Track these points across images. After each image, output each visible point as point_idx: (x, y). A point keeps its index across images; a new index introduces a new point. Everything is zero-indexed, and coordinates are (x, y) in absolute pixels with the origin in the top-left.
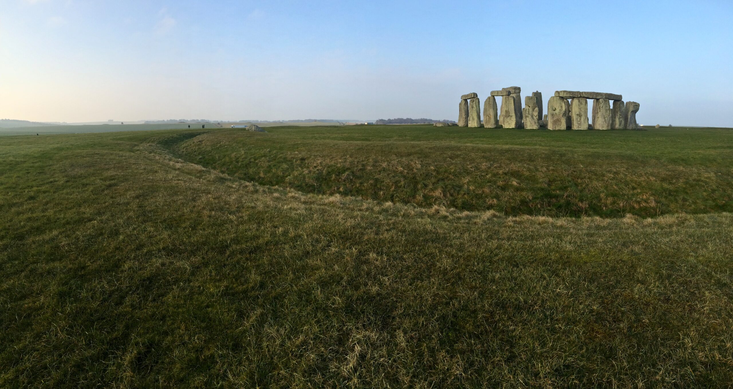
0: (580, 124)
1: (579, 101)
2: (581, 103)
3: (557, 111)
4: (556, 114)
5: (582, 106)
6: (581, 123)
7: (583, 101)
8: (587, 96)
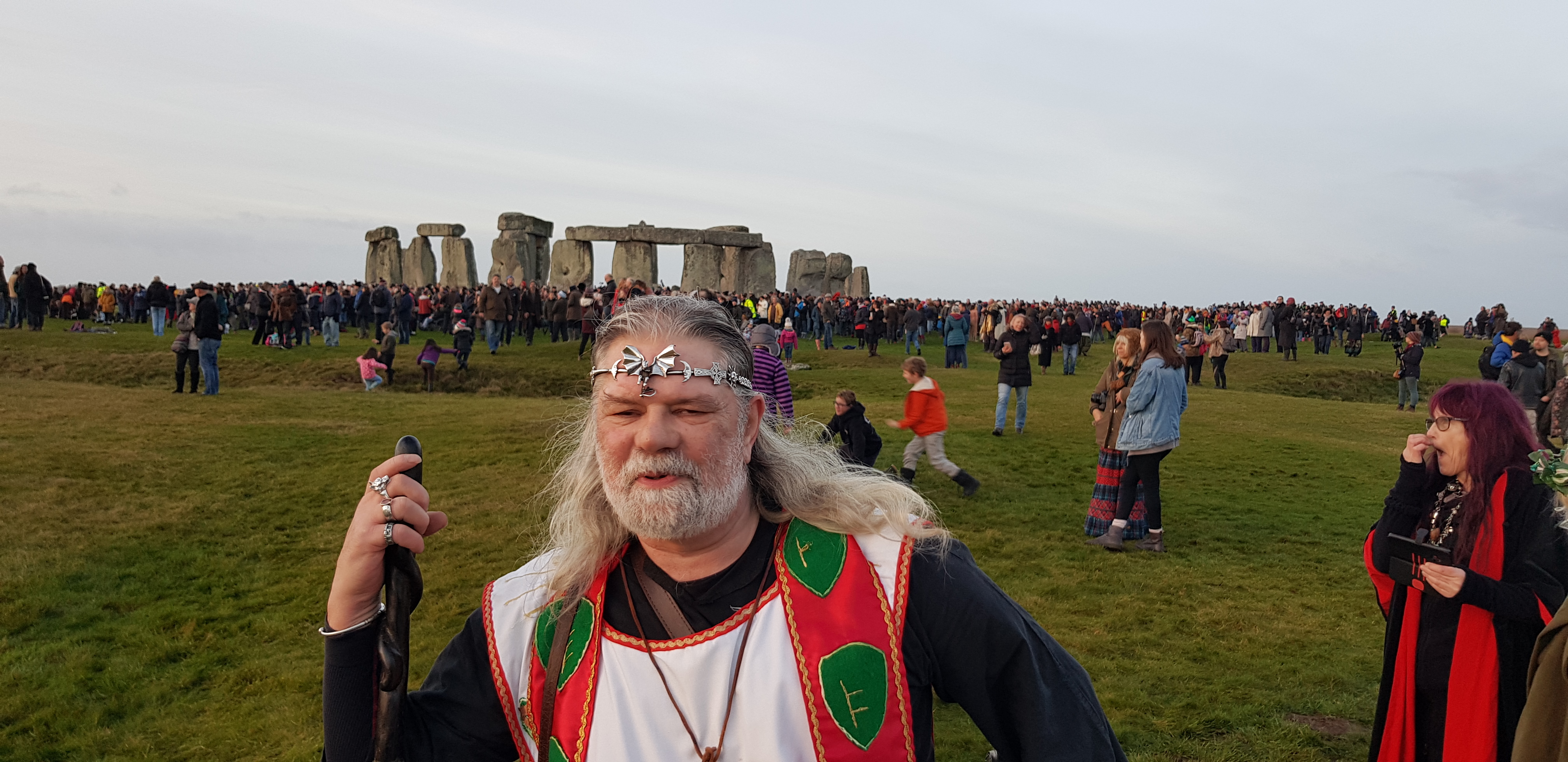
2: (634, 256)
3: (571, 276)
4: (568, 281)
7: (639, 251)
8: (647, 239)
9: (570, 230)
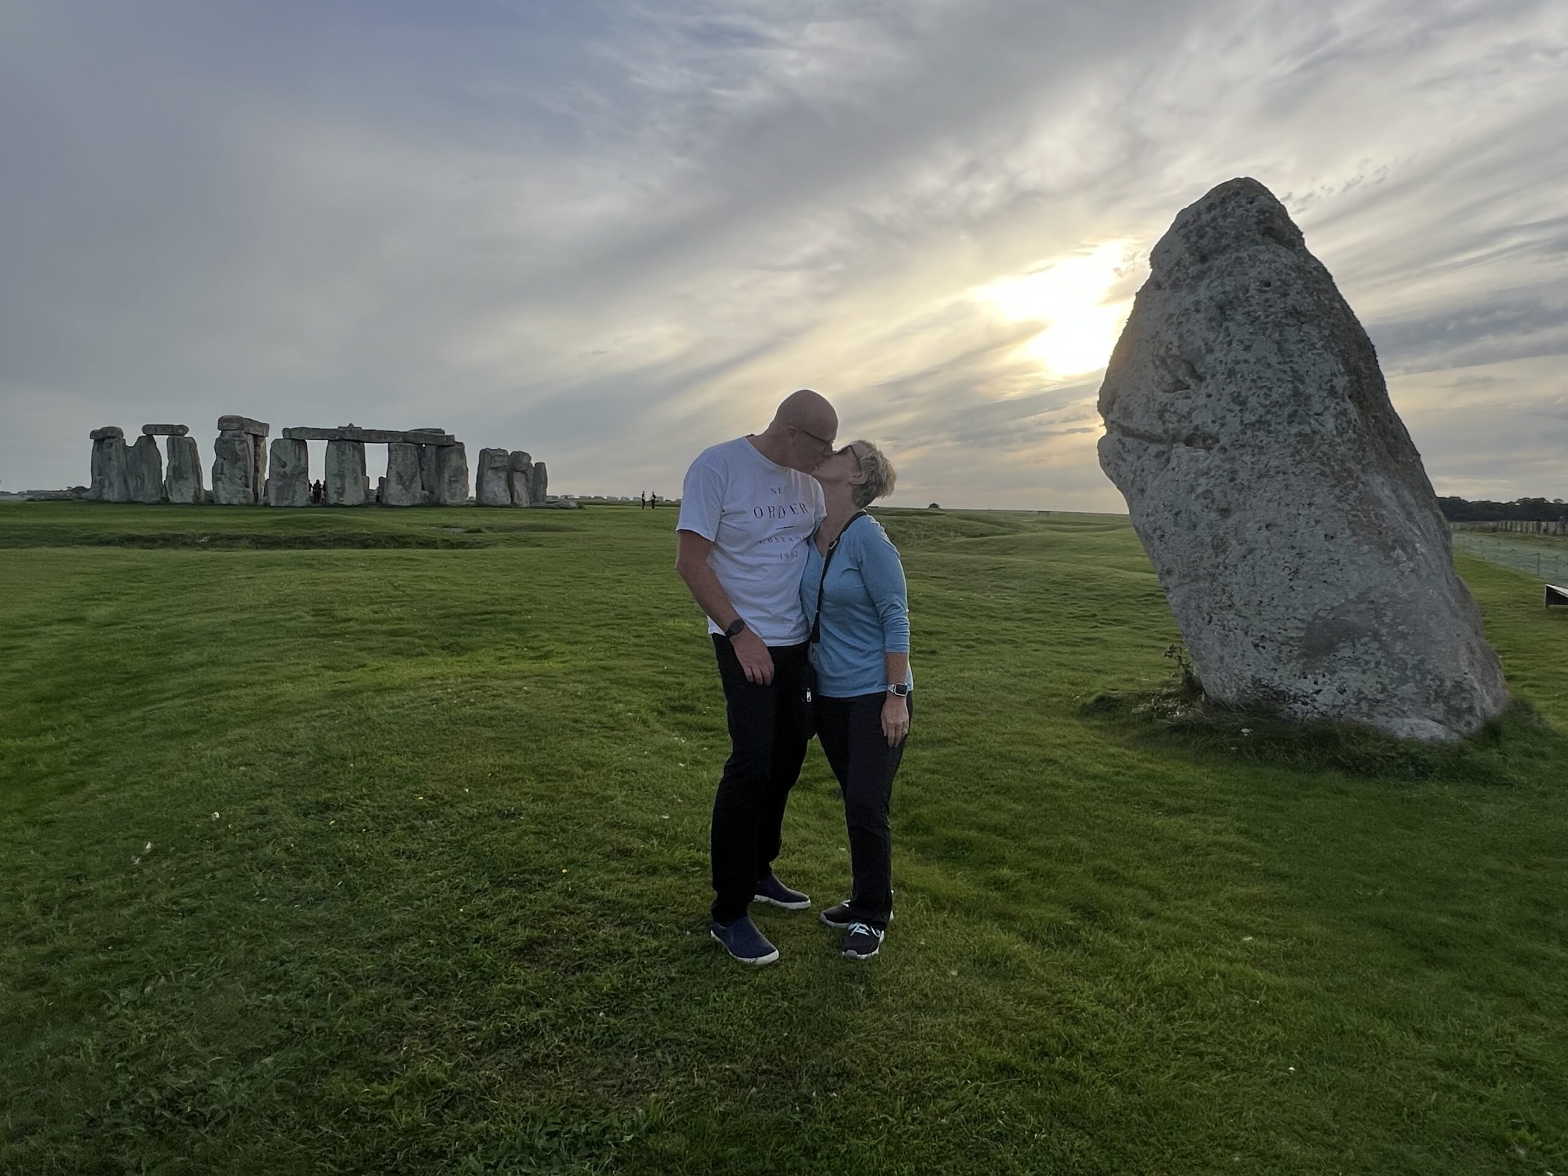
0: (341, 495)
1: (338, 449)
2: (344, 453)
3: (288, 469)
4: (285, 473)
5: (344, 458)
6: (344, 491)
7: (348, 448)
8: (355, 438)
9: (285, 430)
